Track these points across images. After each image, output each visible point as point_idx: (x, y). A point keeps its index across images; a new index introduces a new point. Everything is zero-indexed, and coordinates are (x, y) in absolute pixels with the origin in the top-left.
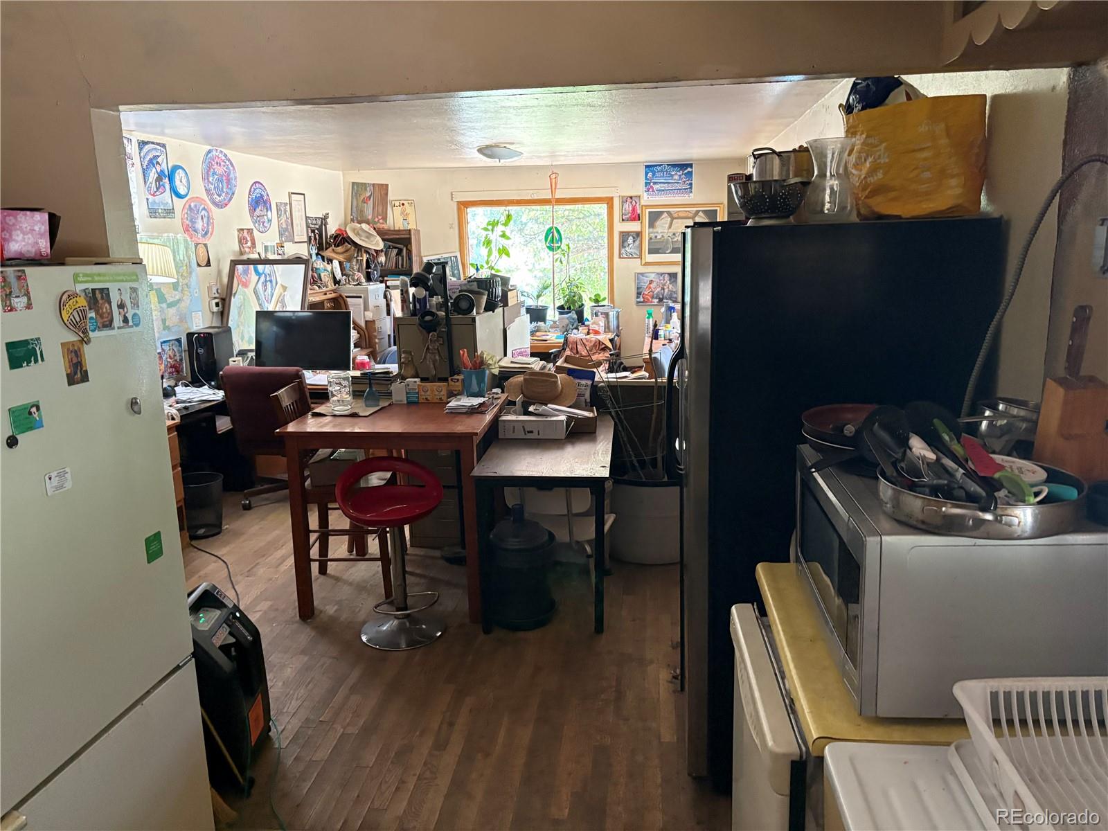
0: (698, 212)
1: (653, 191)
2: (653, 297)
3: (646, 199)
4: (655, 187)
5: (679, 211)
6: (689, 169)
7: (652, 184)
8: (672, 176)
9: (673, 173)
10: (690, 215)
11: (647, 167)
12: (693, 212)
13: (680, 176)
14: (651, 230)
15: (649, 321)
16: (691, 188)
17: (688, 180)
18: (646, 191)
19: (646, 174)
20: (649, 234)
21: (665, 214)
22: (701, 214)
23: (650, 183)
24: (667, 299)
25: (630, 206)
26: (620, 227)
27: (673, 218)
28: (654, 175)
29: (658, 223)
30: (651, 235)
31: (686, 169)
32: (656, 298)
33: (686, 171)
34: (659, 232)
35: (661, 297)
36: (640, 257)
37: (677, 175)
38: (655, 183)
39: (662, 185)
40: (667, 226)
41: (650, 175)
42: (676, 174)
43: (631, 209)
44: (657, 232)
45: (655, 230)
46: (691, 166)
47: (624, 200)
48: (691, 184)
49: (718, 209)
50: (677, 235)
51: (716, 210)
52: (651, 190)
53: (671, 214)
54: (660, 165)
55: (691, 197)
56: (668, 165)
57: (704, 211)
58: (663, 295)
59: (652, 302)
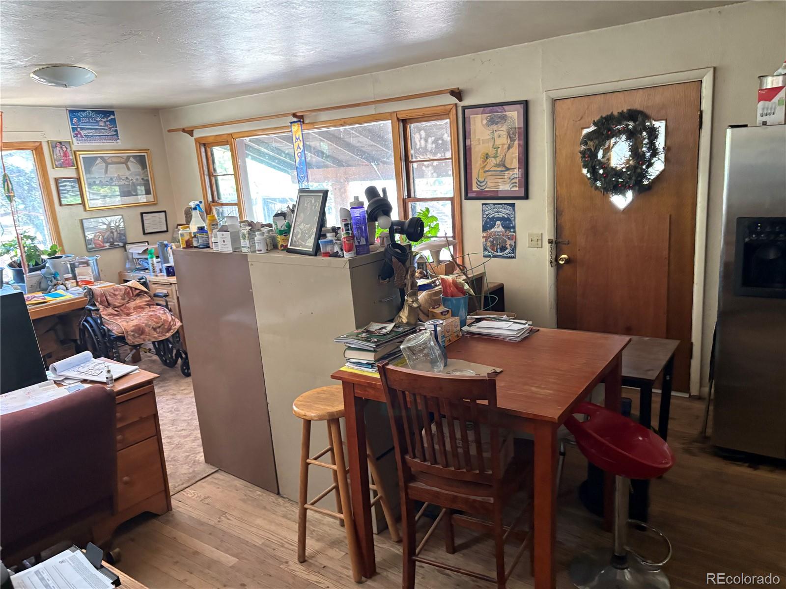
0: (129, 157)
1: (82, 137)
2: (104, 242)
3: (76, 145)
4: (83, 133)
5: (112, 157)
6: (112, 117)
7: (79, 129)
8: (98, 122)
9: (98, 119)
10: (123, 160)
11: (71, 112)
12: (125, 158)
13: (105, 122)
14: (88, 176)
15: (153, 261)
16: (117, 134)
17: (113, 127)
18: (74, 137)
19: (72, 119)
20: (87, 179)
21: (99, 160)
22: (131, 159)
23: (76, 129)
24: (117, 242)
25: (62, 152)
26: (53, 173)
27: (107, 164)
28: (79, 120)
29: (94, 169)
30: (89, 180)
31: (109, 116)
32: (107, 242)
33: (109, 118)
34: (97, 177)
35: (112, 240)
36: (83, 203)
37: (102, 122)
38: (82, 129)
39: (90, 131)
40: (103, 171)
41: (75, 120)
42: (101, 120)
43: (62, 154)
44: (95, 178)
45: (92, 176)
46: (113, 113)
47: (53, 146)
48: (116, 131)
49: (145, 154)
50: (114, 179)
51: (144, 156)
52: (79, 136)
53: (105, 160)
54: (84, 111)
55: (119, 144)
56: (93, 111)
57: (134, 157)
58: (113, 238)
59: (104, 247)
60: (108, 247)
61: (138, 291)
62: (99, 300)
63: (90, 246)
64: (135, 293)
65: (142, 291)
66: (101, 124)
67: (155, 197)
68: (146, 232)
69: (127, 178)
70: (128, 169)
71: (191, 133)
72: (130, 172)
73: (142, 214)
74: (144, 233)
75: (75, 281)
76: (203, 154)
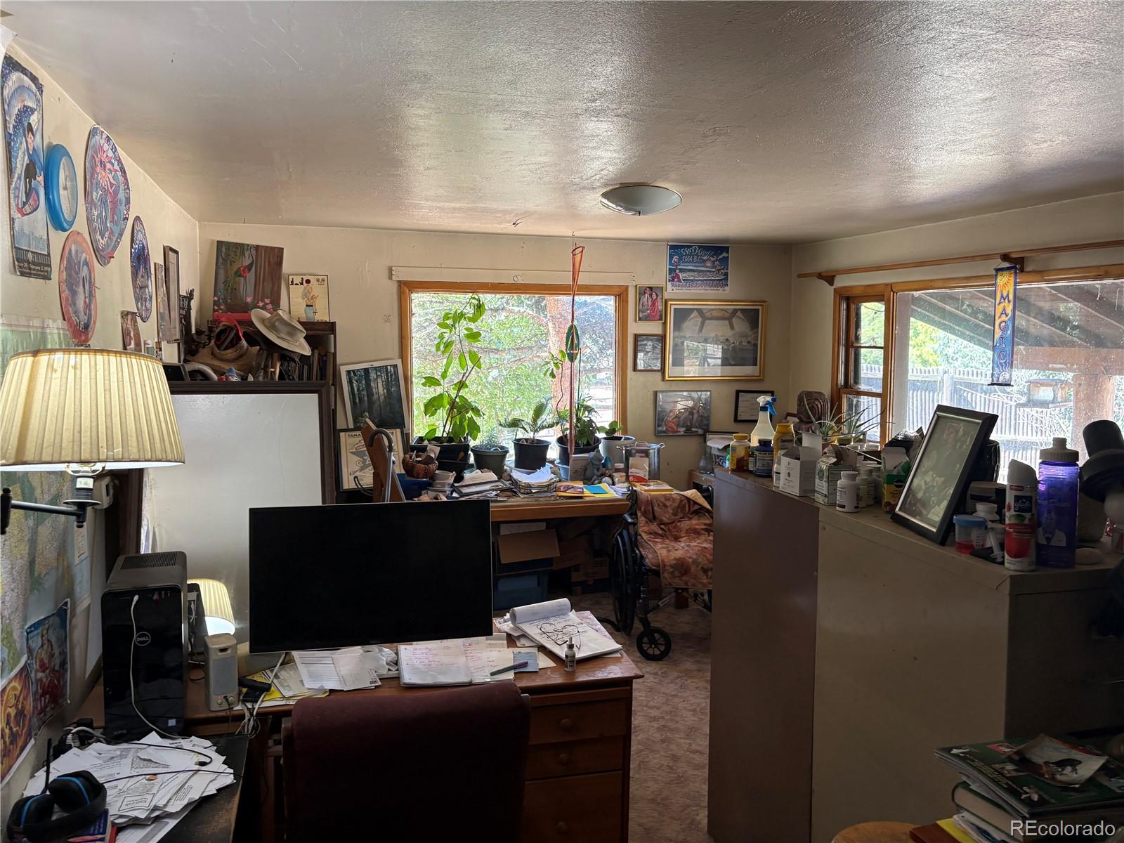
0: (735, 311)
1: (679, 281)
2: (678, 426)
3: (670, 291)
4: (682, 276)
5: (712, 310)
6: (725, 254)
7: (677, 271)
8: (704, 261)
9: (705, 258)
10: (727, 315)
11: (672, 247)
12: (730, 312)
13: (714, 262)
14: (677, 334)
16: (726, 279)
17: (722, 269)
18: (670, 281)
19: (671, 257)
20: (674, 338)
21: (695, 314)
22: (739, 314)
23: (675, 270)
24: (696, 427)
25: (650, 301)
26: (634, 328)
27: (705, 319)
28: (680, 259)
29: (686, 325)
30: (677, 339)
31: (721, 253)
32: (683, 427)
33: (721, 257)
34: (687, 336)
35: (689, 424)
36: (663, 370)
37: (710, 262)
38: (681, 271)
39: (691, 273)
40: (697, 328)
41: (675, 258)
42: (709, 259)
43: (650, 303)
44: (685, 337)
45: (682, 334)
46: (726, 249)
47: (642, 291)
48: (726, 274)
49: (760, 308)
51: (758, 310)
52: (676, 279)
53: (703, 313)
54: (689, 247)
55: (727, 292)
56: (700, 247)
57: (742, 310)
58: (691, 422)
59: (677, 432)
60: (682, 433)
61: (697, 507)
62: (642, 510)
63: (660, 429)
64: (692, 509)
65: (702, 508)
66: (709, 264)
67: (762, 371)
68: (739, 418)
69: (727, 340)
70: (732, 327)
71: (830, 280)
72: (733, 332)
73: (738, 392)
74: (736, 420)
75: (624, 474)
76: (844, 313)
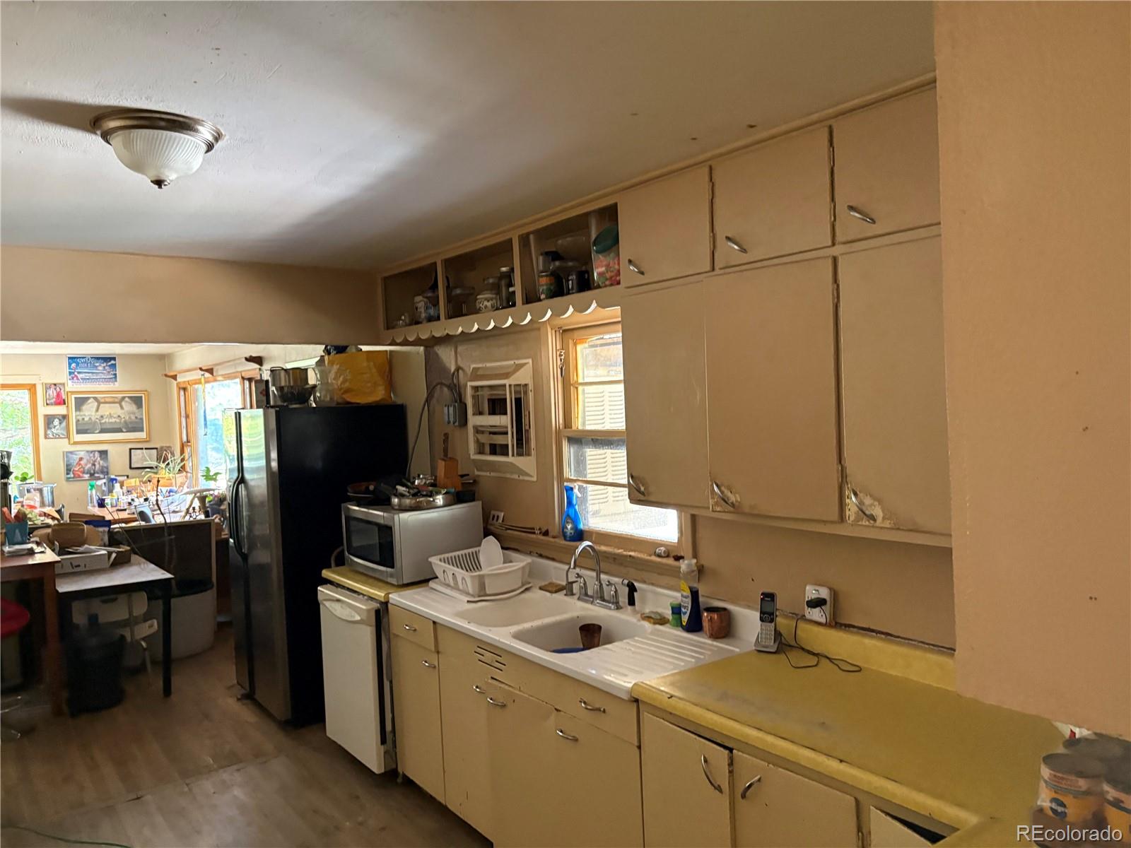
0: (124, 398)
1: (78, 379)
2: (84, 473)
4: (80, 376)
5: (105, 397)
6: (113, 362)
7: (76, 373)
8: (97, 367)
9: (97, 364)
10: (117, 400)
12: (120, 398)
13: (104, 367)
14: (78, 413)
15: (92, 492)
16: (116, 377)
17: (112, 371)
18: (70, 379)
19: (70, 365)
20: (76, 416)
21: (92, 400)
22: (127, 399)
23: (73, 373)
24: (98, 473)
25: (55, 392)
27: (99, 403)
28: (77, 365)
29: (84, 407)
30: (78, 417)
31: (110, 361)
32: (87, 473)
33: (110, 363)
34: (87, 414)
35: (92, 472)
37: (101, 367)
38: (79, 373)
39: (87, 374)
40: (94, 409)
41: (74, 365)
42: (100, 365)
43: (55, 394)
44: (85, 415)
45: (82, 413)
46: (114, 359)
47: (48, 387)
48: (115, 375)
49: (143, 395)
50: (105, 417)
51: (141, 397)
52: (75, 378)
53: (97, 399)
54: (83, 358)
55: (116, 386)
56: (92, 358)
57: (130, 397)
58: (94, 471)
59: (82, 477)
60: (86, 478)
66: (100, 368)
67: (149, 434)
68: (133, 466)
69: (119, 416)
70: (122, 407)
71: (175, 377)
72: (123, 411)
73: (130, 449)
74: (131, 468)
76: (182, 399)
